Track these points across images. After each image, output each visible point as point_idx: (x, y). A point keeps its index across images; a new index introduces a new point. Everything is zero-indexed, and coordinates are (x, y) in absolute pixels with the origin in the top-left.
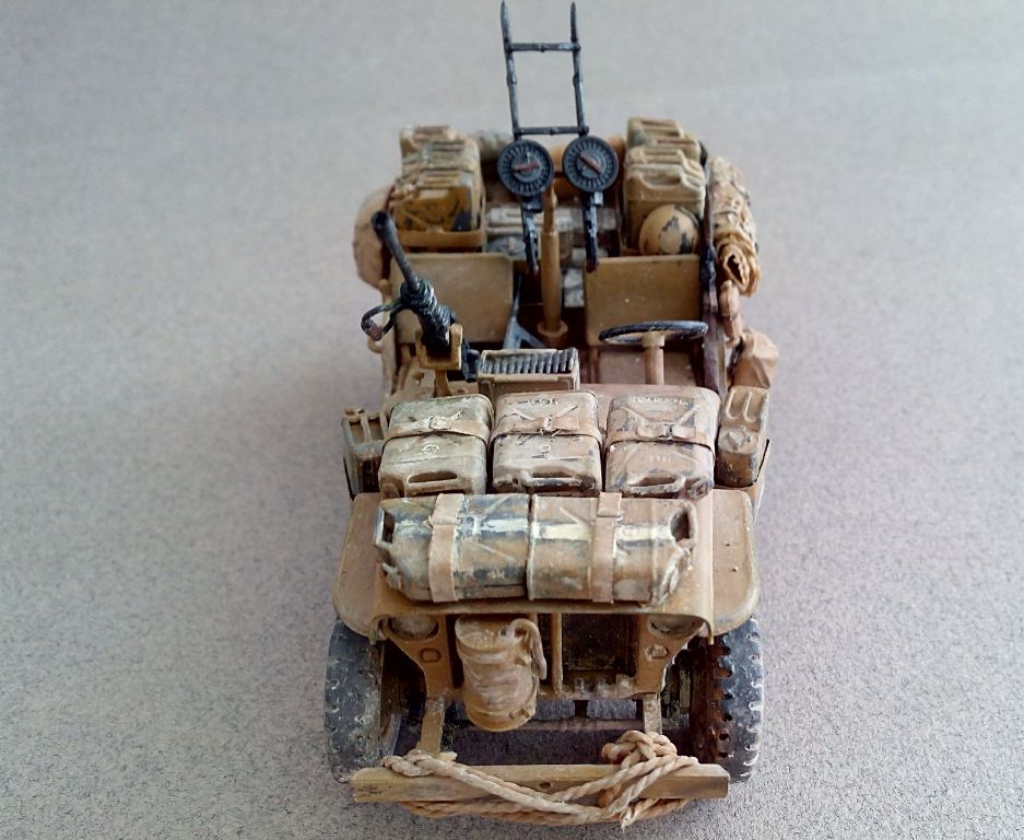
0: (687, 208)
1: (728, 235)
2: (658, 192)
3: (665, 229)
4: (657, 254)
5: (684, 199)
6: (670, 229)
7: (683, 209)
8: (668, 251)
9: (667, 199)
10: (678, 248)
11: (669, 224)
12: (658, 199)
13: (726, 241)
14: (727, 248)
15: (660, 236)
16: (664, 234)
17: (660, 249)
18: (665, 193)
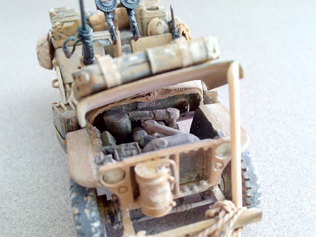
0: (162, 18)
1: (180, 25)
2: (151, 13)
3: (157, 25)
4: (156, 35)
5: (161, 15)
6: (159, 25)
7: (161, 19)
8: (159, 33)
9: (155, 16)
10: (163, 32)
11: (158, 23)
12: (152, 16)
13: (179, 27)
14: (180, 29)
15: (156, 28)
16: (157, 27)
17: (157, 33)
18: (154, 14)
